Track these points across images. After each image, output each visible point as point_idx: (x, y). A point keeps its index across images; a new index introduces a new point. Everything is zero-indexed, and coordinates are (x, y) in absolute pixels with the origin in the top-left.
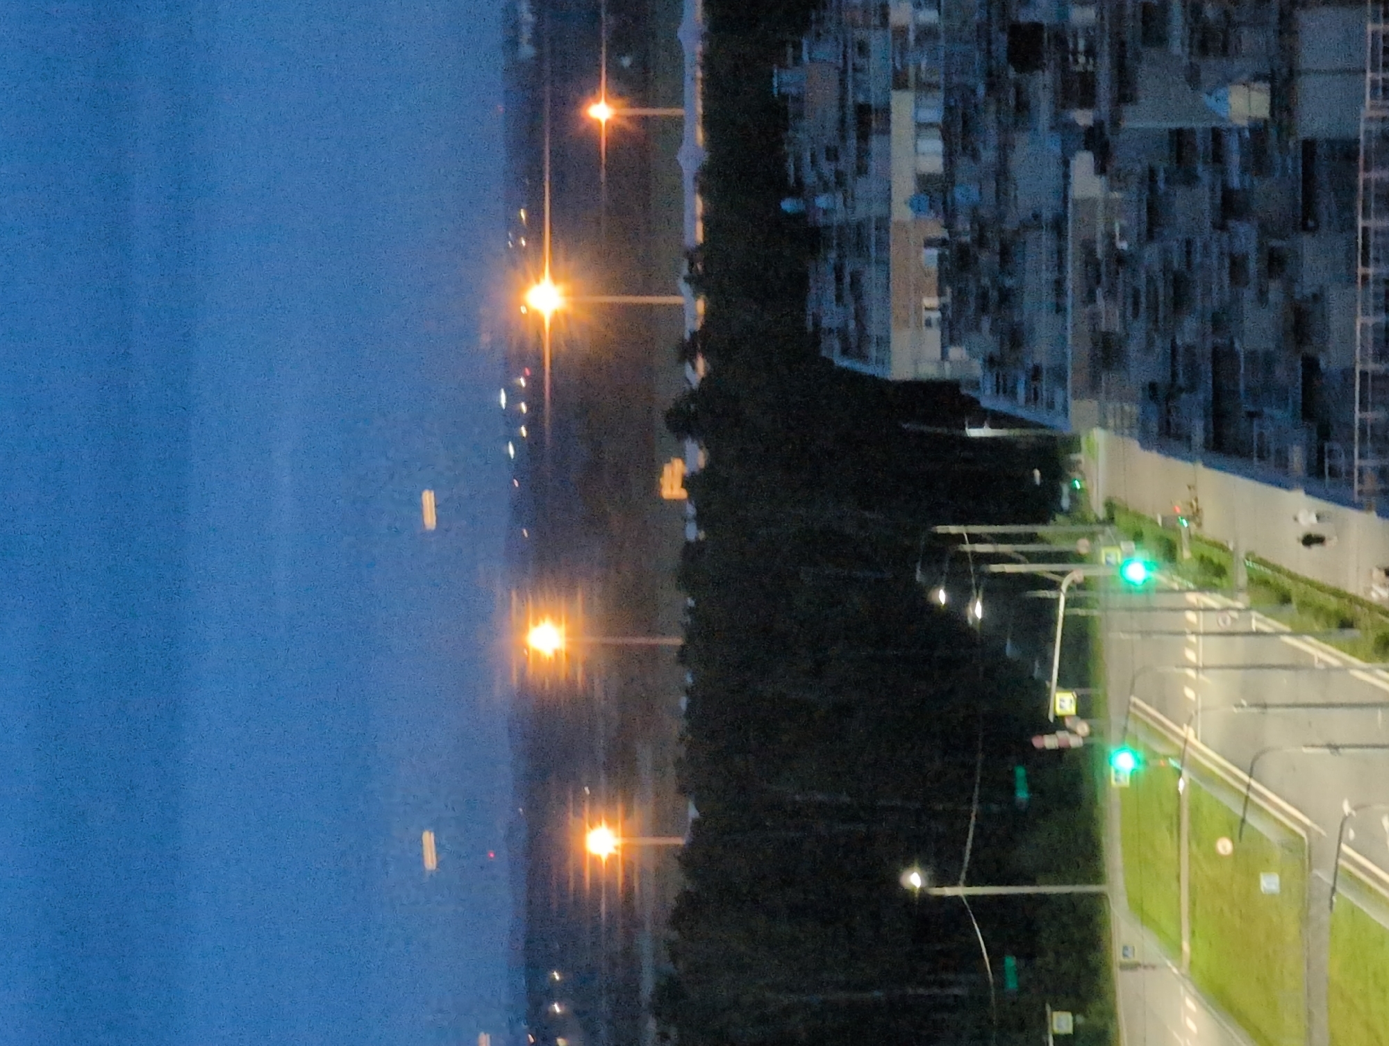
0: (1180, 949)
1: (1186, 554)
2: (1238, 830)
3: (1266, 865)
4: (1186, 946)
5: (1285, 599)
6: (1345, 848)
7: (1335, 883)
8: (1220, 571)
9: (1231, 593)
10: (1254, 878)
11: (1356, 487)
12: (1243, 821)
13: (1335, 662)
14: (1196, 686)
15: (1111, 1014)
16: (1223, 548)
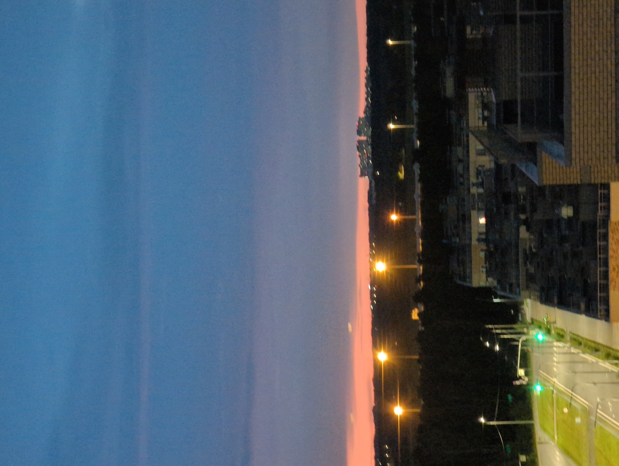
0: (554, 437)
1: (553, 332)
2: (570, 406)
3: (577, 415)
4: (556, 437)
5: (580, 344)
6: (598, 411)
7: (596, 420)
8: (562, 336)
9: (565, 342)
10: (573, 418)
11: (599, 313)
12: (570, 404)
13: (594, 361)
14: (557, 368)
15: (536, 456)
16: (563, 330)
